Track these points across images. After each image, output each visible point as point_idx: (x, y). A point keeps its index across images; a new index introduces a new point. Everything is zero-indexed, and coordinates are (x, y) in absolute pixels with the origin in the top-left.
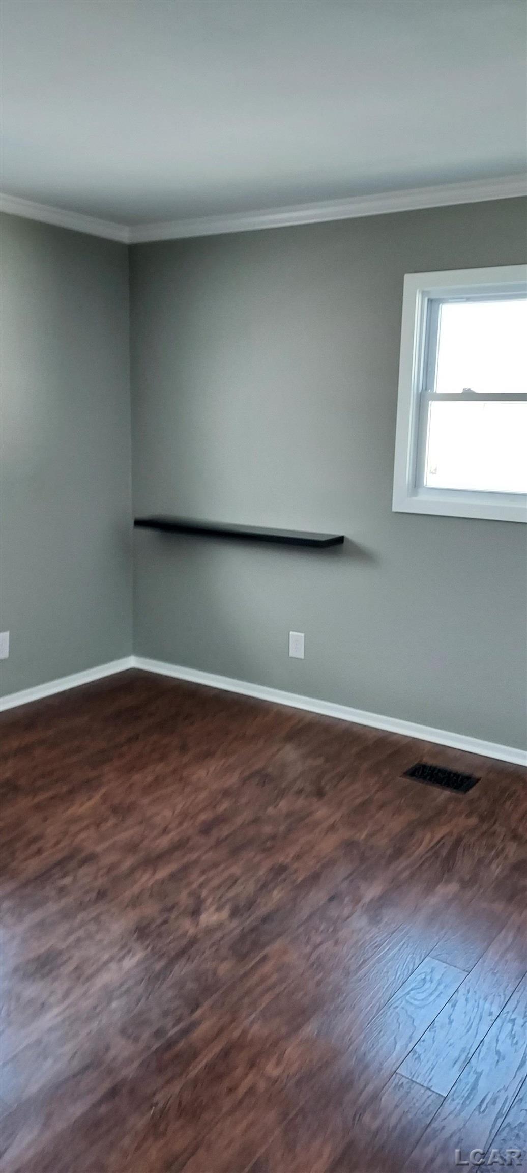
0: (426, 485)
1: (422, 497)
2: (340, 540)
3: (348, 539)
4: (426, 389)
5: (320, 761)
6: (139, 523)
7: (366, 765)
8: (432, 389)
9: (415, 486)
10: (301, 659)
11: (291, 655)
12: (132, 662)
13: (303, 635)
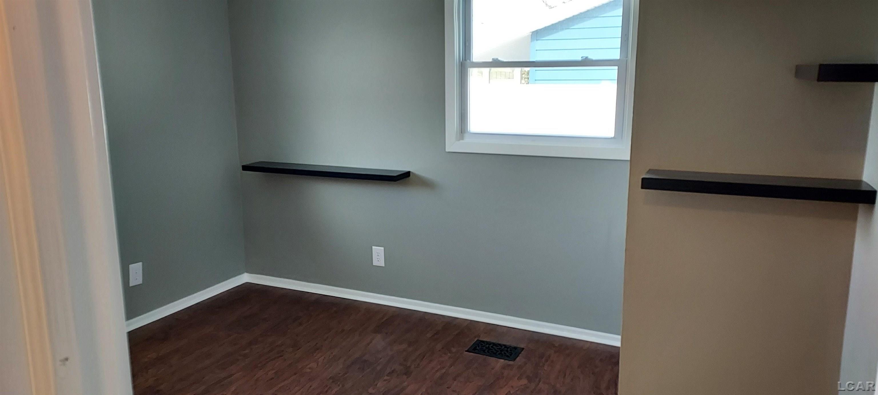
0: (470, 131)
1: (467, 139)
2: (407, 174)
3: (412, 173)
4: (465, 60)
5: (404, 346)
6: (245, 168)
7: (439, 346)
8: (470, 60)
9: (462, 132)
10: (383, 267)
11: (374, 264)
12: (246, 278)
13: (383, 248)
